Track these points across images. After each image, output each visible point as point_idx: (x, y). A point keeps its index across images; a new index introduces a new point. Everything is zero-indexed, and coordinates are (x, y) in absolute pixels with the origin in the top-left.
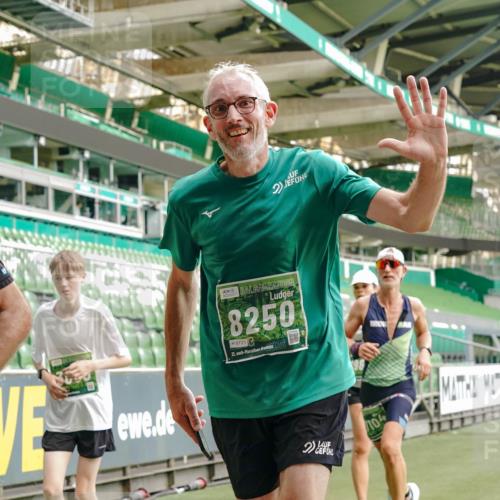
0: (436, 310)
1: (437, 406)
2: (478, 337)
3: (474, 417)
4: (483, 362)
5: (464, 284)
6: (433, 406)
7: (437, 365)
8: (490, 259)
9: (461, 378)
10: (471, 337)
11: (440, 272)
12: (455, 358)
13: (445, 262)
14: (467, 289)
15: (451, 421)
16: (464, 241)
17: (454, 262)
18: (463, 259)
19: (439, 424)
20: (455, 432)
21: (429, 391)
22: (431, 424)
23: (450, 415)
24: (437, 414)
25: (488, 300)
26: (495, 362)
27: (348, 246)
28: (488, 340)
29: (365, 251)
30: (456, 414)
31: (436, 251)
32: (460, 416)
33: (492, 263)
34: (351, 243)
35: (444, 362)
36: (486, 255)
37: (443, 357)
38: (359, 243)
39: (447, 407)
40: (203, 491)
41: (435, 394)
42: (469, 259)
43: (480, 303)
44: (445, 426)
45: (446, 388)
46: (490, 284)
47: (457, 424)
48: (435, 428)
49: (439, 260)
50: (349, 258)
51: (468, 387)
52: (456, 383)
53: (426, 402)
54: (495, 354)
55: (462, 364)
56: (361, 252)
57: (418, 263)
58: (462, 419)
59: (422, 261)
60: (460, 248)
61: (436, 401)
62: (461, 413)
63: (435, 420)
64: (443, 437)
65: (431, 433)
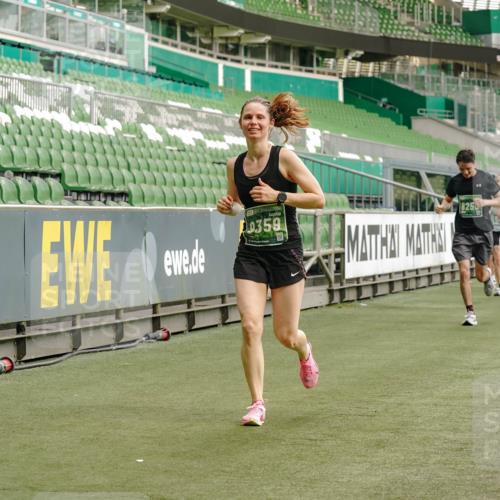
0: (344, 135)
1: (340, 267)
2: (401, 174)
3: (391, 284)
4: (406, 209)
5: (385, 100)
6: (334, 267)
7: (341, 210)
8: (422, 67)
9: (374, 230)
10: (390, 173)
11: (350, 83)
12: (367, 202)
13: (358, 69)
14: (388, 107)
15: (359, 289)
16: (386, 39)
17: (370, 69)
18: (385, 66)
19: (342, 291)
20: (363, 304)
21: (329, 247)
22: (331, 292)
23: (358, 279)
24: (340, 278)
25: (416, 123)
26: (423, 209)
27: (223, 42)
28: (414, 178)
29: (246, 49)
30: (366, 278)
31: (346, 54)
32: (370, 282)
33: (423, 73)
34: (227, 38)
35: (353, 208)
36: (416, 61)
37: (351, 201)
38: (239, 38)
39: (354, 269)
40: (8, 375)
41: (339, 250)
42: (392, 67)
43: (406, 128)
44: (351, 295)
45: (353, 242)
46: (421, 102)
47: (367, 293)
48: (337, 298)
49: (349, 65)
50: (225, 59)
51: (384, 242)
52: (368, 237)
53: (324, 261)
54: (424, 198)
55: (377, 210)
56: (242, 51)
57: (321, 69)
58: (374, 287)
59: (326, 66)
60: (380, 50)
61: (338, 260)
62: (374, 277)
63: (336, 286)
64: (346, 310)
65: (330, 305)
